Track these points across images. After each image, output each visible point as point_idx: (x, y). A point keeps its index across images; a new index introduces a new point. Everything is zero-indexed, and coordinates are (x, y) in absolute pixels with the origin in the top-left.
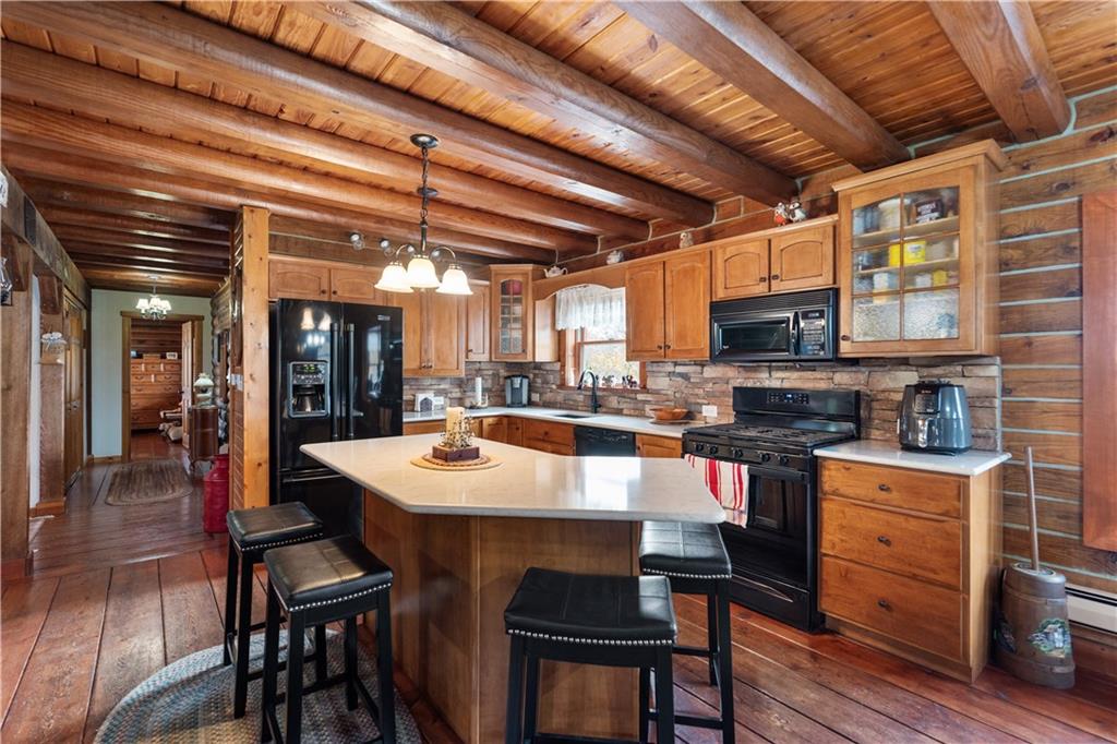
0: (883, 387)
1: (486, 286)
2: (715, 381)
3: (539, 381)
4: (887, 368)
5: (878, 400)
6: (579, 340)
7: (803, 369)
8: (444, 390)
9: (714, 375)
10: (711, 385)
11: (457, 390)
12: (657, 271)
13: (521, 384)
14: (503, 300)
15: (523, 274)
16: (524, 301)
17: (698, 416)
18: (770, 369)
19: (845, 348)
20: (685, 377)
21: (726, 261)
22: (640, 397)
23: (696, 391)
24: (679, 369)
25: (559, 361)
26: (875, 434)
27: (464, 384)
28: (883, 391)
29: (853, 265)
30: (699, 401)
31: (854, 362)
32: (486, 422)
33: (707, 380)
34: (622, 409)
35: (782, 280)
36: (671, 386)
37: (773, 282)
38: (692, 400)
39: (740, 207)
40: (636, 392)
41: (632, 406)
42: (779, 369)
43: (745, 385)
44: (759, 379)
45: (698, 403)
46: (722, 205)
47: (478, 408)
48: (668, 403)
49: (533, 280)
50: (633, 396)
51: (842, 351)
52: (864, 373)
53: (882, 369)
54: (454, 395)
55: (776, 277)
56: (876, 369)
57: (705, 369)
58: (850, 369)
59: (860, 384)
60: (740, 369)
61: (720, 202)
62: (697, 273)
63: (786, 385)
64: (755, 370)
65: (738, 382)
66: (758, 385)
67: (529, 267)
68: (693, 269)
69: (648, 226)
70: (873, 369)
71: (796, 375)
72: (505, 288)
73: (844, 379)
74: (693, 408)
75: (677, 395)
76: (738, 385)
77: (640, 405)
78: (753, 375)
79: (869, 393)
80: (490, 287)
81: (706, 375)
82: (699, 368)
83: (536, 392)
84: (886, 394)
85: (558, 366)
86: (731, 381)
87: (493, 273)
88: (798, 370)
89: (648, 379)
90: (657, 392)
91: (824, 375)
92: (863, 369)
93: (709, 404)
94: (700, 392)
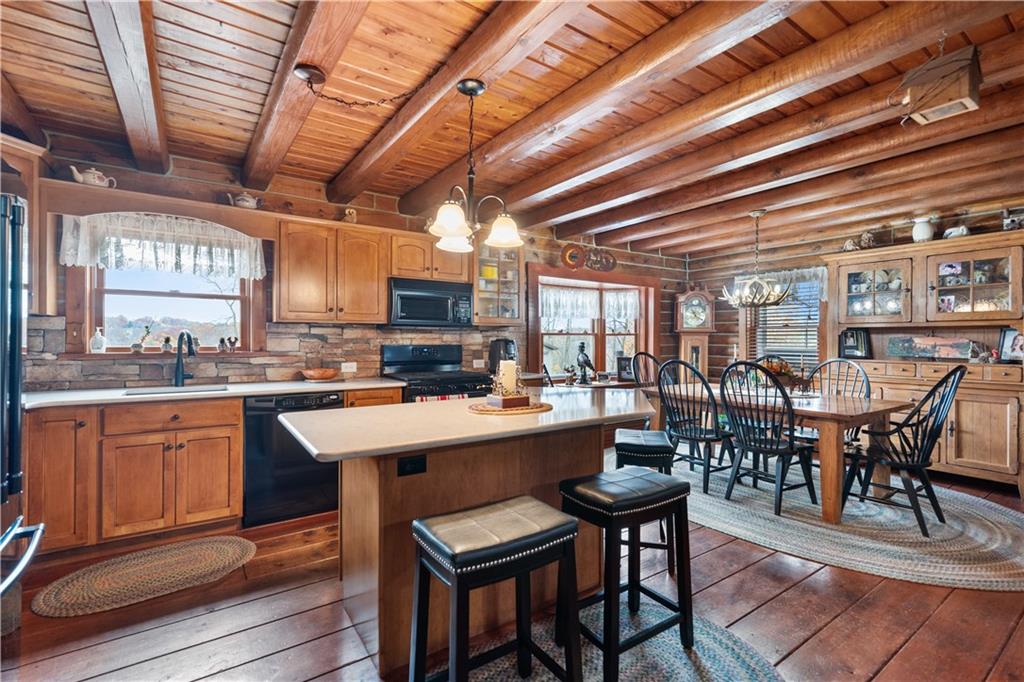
2: (356, 341)
9: (353, 336)
10: (350, 345)
18: (402, 331)
20: (322, 338)
21: (399, 247)
23: (335, 351)
24: (316, 330)
30: (337, 359)
33: (347, 341)
34: (227, 377)
35: (439, 272)
36: (302, 347)
37: (434, 272)
38: (329, 359)
40: (248, 355)
41: (243, 372)
42: (408, 331)
44: (395, 339)
45: (336, 362)
48: (298, 364)
49: (39, 174)
50: (246, 360)
51: (475, 322)
55: (436, 269)
57: (345, 331)
73: (448, 338)
75: (309, 356)
77: (257, 370)
78: (391, 336)
81: (345, 337)
82: (339, 331)
85: (59, 324)
89: (269, 342)
90: (283, 354)
93: (346, 361)
94: (339, 351)
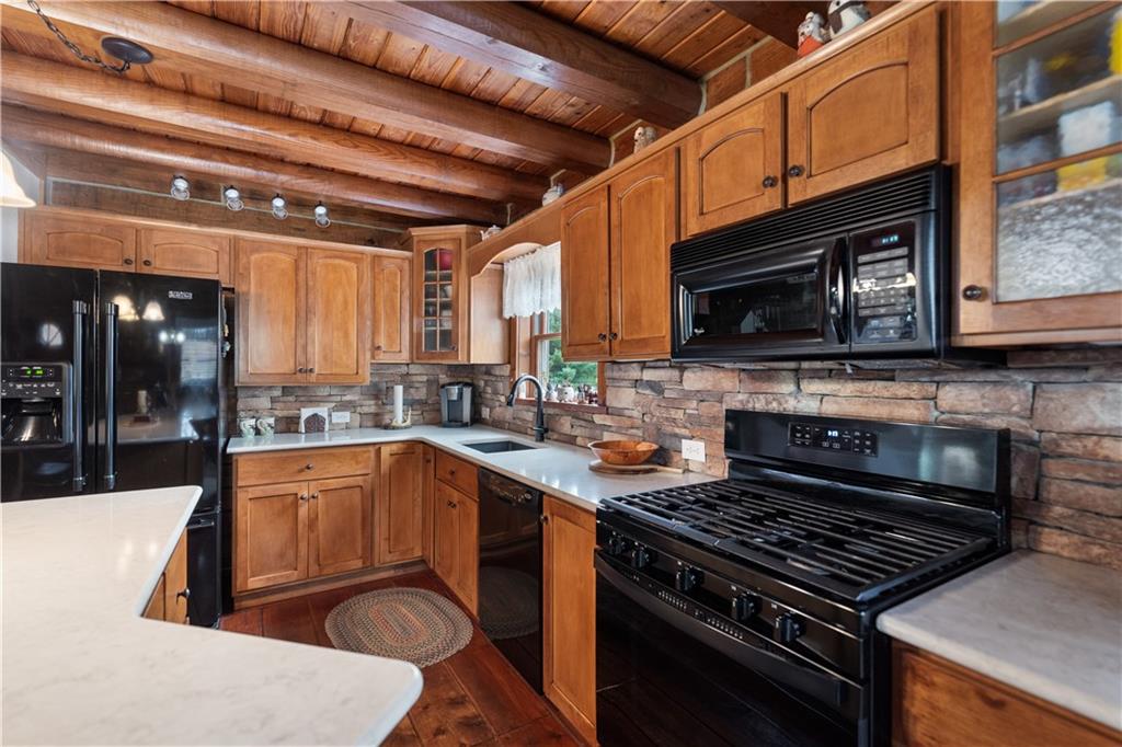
0: (1080, 421)
1: (407, 258)
2: (701, 396)
3: (489, 390)
4: (1089, 376)
5: (1061, 456)
6: (536, 333)
7: (860, 375)
8: (350, 402)
9: (700, 386)
10: (694, 404)
11: (372, 402)
12: (599, 204)
13: (461, 395)
14: (428, 278)
15: (454, 239)
16: (454, 279)
17: (676, 458)
18: (798, 376)
19: (974, 321)
20: (656, 387)
21: (702, 159)
22: (598, 419)
23: (674, 413)
24: (648, 375)
25: (509, 363)
26: (1052, 541)
27: (380, 394)
28: (1078, 435)
29: (999, 103)
30: (677, 430)
31: (992, 359)
32: (385, 451)
33: (688, 395)
34: (575, 437)
35: (810, 176)
36: (636, 404)
37: (792, 182)
38: (668, 429)
39: (745, 73)
40: (593, 411)
41: (587, 432)
42: (816, 375)
43: (750, 407)
44: (777, 397)
45: (676, 435)
46: (715, 78)
47: (394, 428)
48: (634, 431)
49: (468, 246)
50: (590, 416)
51: (963, 329)
52: (1021, 385)
53: (1073, 377)
54: (366, 410)
55: (798, 171)
56: (1056, 376)
57: (687, 374)
58: (981, 377)
59: (1010, 414)
60: (743, 375)
61: (712, 74)
62: (656, 193)
63: (830, 409)
64: (769, 376)
65: (737, 401)
66: (774, 407)
67: (461, 229)
68: (650, 189)
69: (609, 146)
70: (1044, 376)
71: (849, 388)
72: (431, 260)
73: (965, 398)
74: (667, 444)
75: (647, 419)
76: (739, 406)
77: (598, 432)
78: (765, 387)
79: (1036, 435)
80: (411, 261)
81: (687, 386)
82: (675, 373)
83: (487, 406)
84: (1090, 442)
85: (506, 370)
86: (727, 398)
87: (415, 239)
88: (853, 378)
89: (608, 392)
90: (619, 413)
91: (914, 390)
92: (1019, 377)
93: (692, 438)
94: (679, 415)
